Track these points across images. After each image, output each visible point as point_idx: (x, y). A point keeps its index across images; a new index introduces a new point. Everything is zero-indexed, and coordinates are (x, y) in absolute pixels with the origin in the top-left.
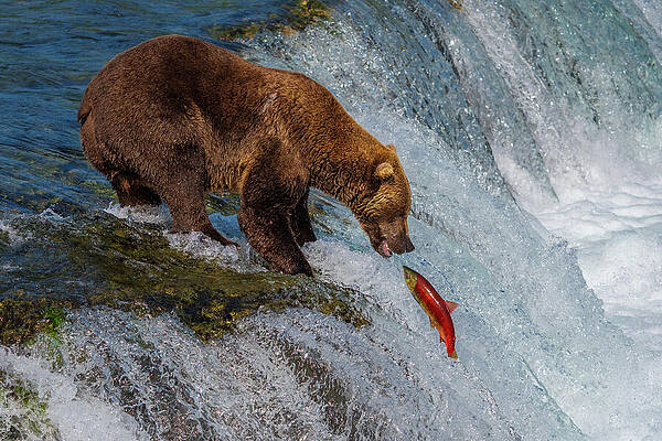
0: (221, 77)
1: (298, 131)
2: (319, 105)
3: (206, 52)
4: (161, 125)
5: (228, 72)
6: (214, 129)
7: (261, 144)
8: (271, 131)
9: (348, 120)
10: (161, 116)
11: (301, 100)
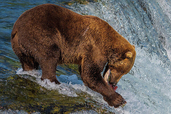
0: (68, 20)
1: (98, 41)
2: (104, 29)
3: (61, 10)
4: (47, 39)
5: (70, 18)
6: (65, 41)
7: (85, 48)
8: (88, 42)
9: (115, 33)
10: (47, 35)
11: (97, 28)
